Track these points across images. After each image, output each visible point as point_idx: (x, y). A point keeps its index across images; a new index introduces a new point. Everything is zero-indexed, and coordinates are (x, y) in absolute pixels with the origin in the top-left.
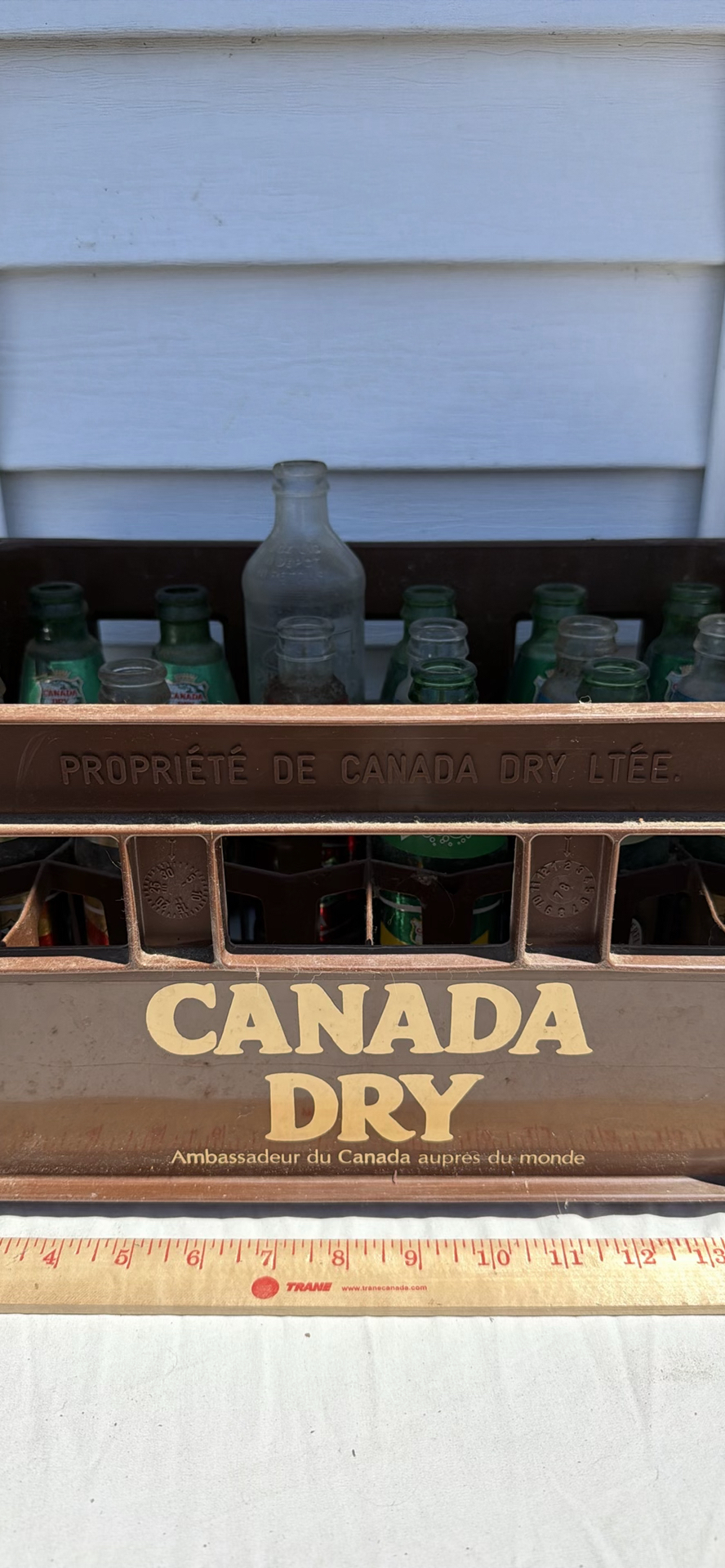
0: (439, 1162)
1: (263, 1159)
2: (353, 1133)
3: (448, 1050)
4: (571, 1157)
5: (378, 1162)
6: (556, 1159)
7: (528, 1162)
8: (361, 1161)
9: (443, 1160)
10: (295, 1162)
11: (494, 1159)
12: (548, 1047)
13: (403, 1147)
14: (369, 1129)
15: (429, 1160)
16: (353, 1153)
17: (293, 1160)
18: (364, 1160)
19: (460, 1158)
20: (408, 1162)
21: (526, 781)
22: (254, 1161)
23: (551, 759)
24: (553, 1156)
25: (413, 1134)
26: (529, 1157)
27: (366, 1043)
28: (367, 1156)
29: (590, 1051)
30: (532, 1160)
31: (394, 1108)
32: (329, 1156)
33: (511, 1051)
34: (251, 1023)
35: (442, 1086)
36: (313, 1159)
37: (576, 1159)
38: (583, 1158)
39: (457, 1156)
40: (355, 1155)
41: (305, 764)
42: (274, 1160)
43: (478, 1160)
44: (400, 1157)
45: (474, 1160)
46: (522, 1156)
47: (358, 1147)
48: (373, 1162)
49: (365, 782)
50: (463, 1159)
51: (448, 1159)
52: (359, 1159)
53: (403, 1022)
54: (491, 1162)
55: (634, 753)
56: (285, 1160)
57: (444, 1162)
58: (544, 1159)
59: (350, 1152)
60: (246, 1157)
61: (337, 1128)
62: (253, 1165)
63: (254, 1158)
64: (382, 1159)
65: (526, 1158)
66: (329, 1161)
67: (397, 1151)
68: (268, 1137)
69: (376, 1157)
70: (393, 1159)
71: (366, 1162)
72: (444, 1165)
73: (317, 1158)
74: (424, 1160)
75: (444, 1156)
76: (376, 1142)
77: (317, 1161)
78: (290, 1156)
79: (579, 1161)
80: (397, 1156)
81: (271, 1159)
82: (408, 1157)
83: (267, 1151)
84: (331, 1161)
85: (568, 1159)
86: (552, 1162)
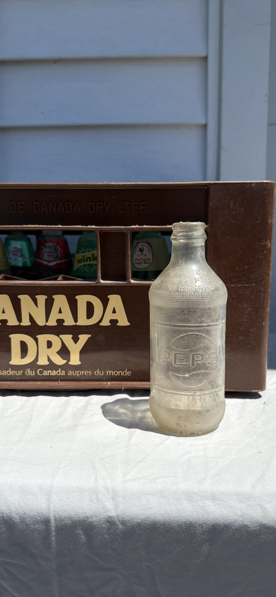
0: (76, 374)
1: (8, 373)
2: (43, 361)
3: (77, 324)
4: (126, 372)
5: (53, 375)
6: (120, 373)
7: (110, 374)
8: (46, 374)
9: (77, 373)
10: (21, 374)
11: (97, 373)
12: (114, 322)
13: (62, 367)
14: (49, 360)
15: (72, 374)
16: (43, 370)
17: (20, 374)
18: (47, 373)
19: (84, 373)
20: (64, 374)
21: (98, 212)
22: (5, 374)
23: (105, 203)
24: (119, 372)
25: (65, 361)
26: (110, 372)
27: (47, 321)
28: (48, 371)
29: (129, 324)
30: (111, 373)
31: (58, 350)
32: (34, 372)
33: (101, 324)
34: (3, 312)
35: (76, 340)
36: (28, 373)
37: (128, 373)
38: (131, 373)
39: (83, 372)
40: (44, 371)
41: (20, 205)
42: (13, 374)
43: (91, 373)
44: (61, 372)
45: (89, 374)
46: (107, 372)
47: (45, 367)
48: (51, 374)
49: (42, 212)
50: (85, 373)
51: (79, 373)
52: (46, 373)
53: (60, 312)
54: (96, 374)
55: (133, 202)
56: (17, 374)
57: (78, 374)
58: (116, 373)
59: (42, 370)
60: (2, 372)
61: (37, 359)
62: (5, 375)
63: (5, 372)
64: (54, 373)
65: (109, 373)
66: (34, 374)
67: (60, 369)
68: (11, 363)
69: (52, 372)
70: (58, 373)
71: (48, 374)
72: (78, 376)
73: (30, 373)
74: (70, 373)
75: (78, 372)
76: (52, 365)
77: (29, 374)
78: (19, 371)
79: (129, 374)
80: (60, 371)
81: (11, 373)
82: (64, 372)
83: (10, 369)
84: (35, 374)
85: (125, 373)
86: (119, 375)
